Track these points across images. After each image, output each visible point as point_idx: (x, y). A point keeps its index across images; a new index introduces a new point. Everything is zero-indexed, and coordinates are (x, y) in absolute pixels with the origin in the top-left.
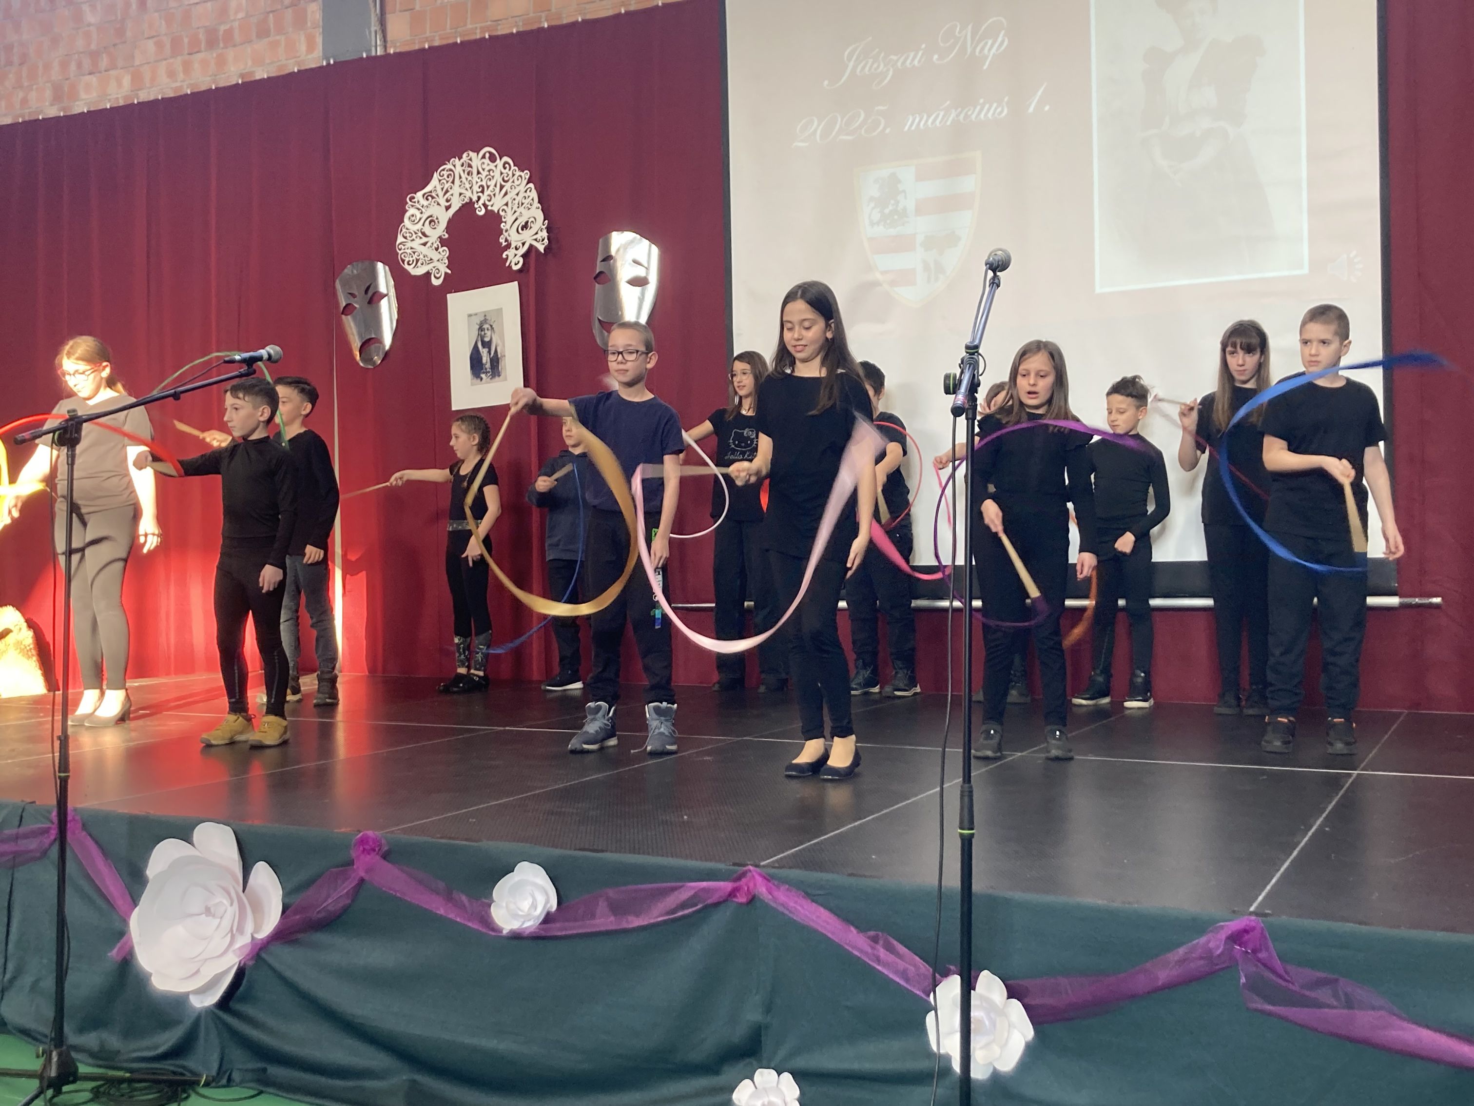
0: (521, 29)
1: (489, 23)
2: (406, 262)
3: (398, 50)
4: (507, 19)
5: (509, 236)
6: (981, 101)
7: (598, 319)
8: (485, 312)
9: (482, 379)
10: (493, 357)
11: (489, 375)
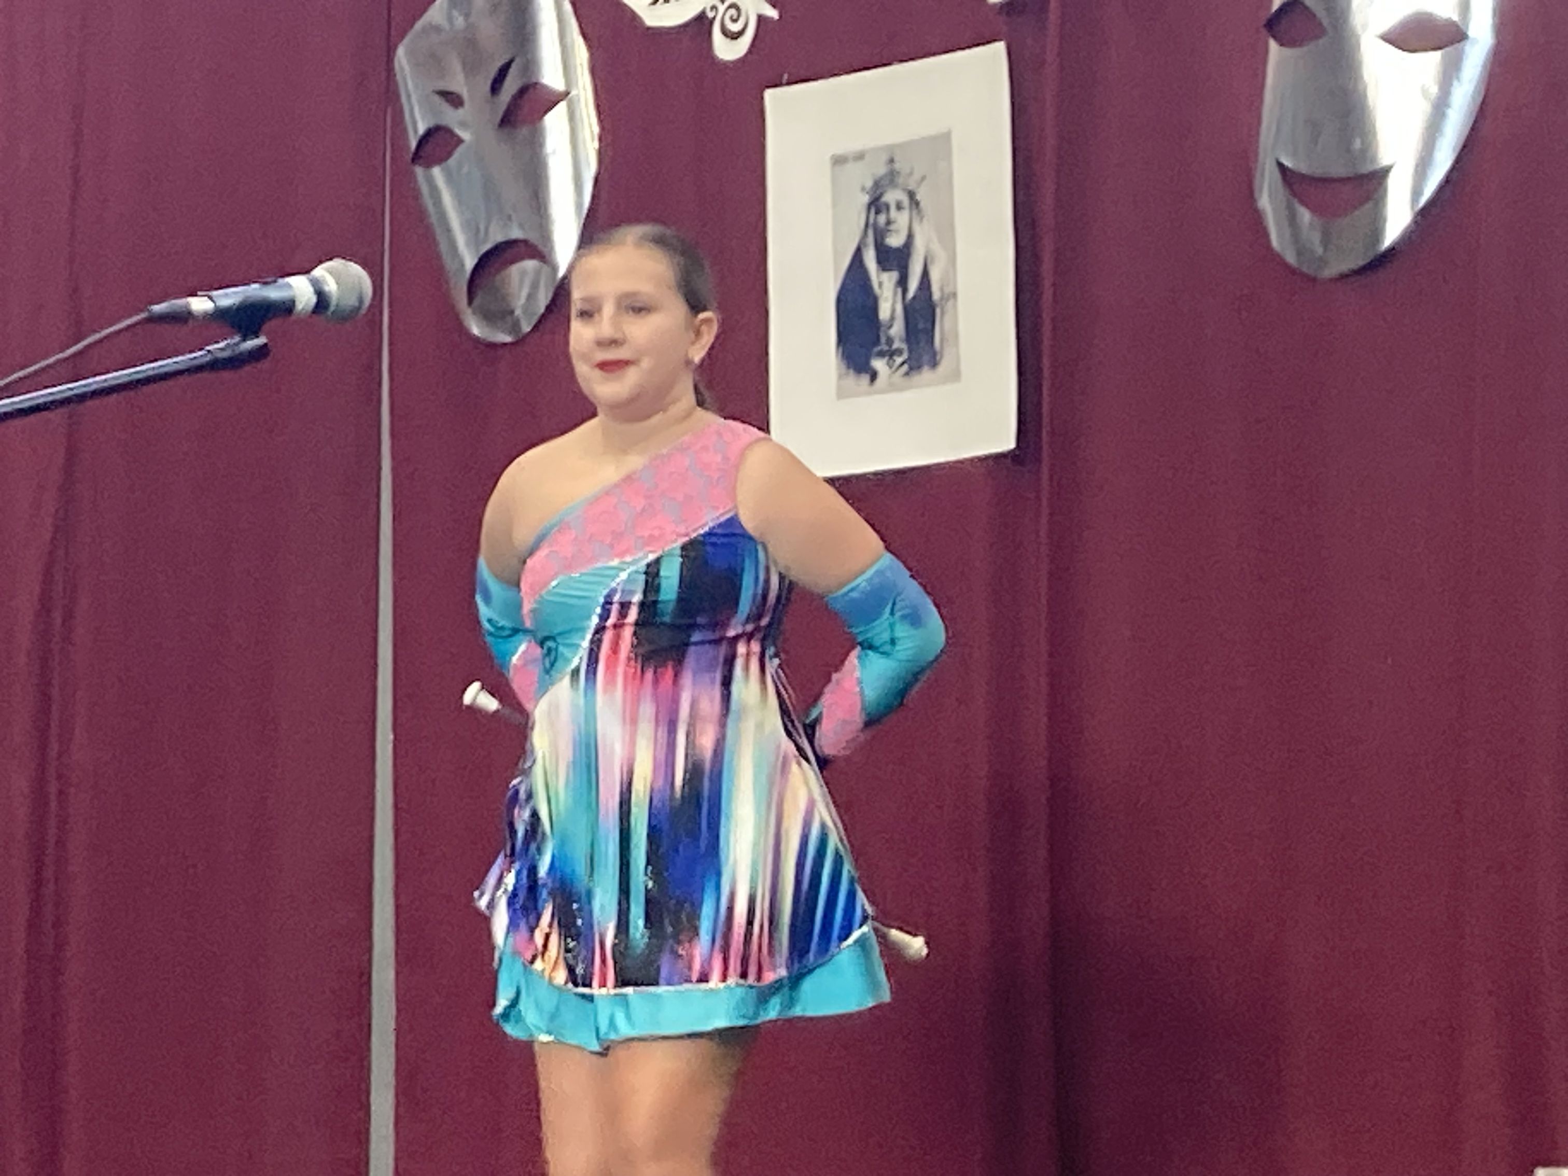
7: (1280, 165)
8: (891, 148)
9: (874, 376)
10: (914, 298)
11: (899, 360)
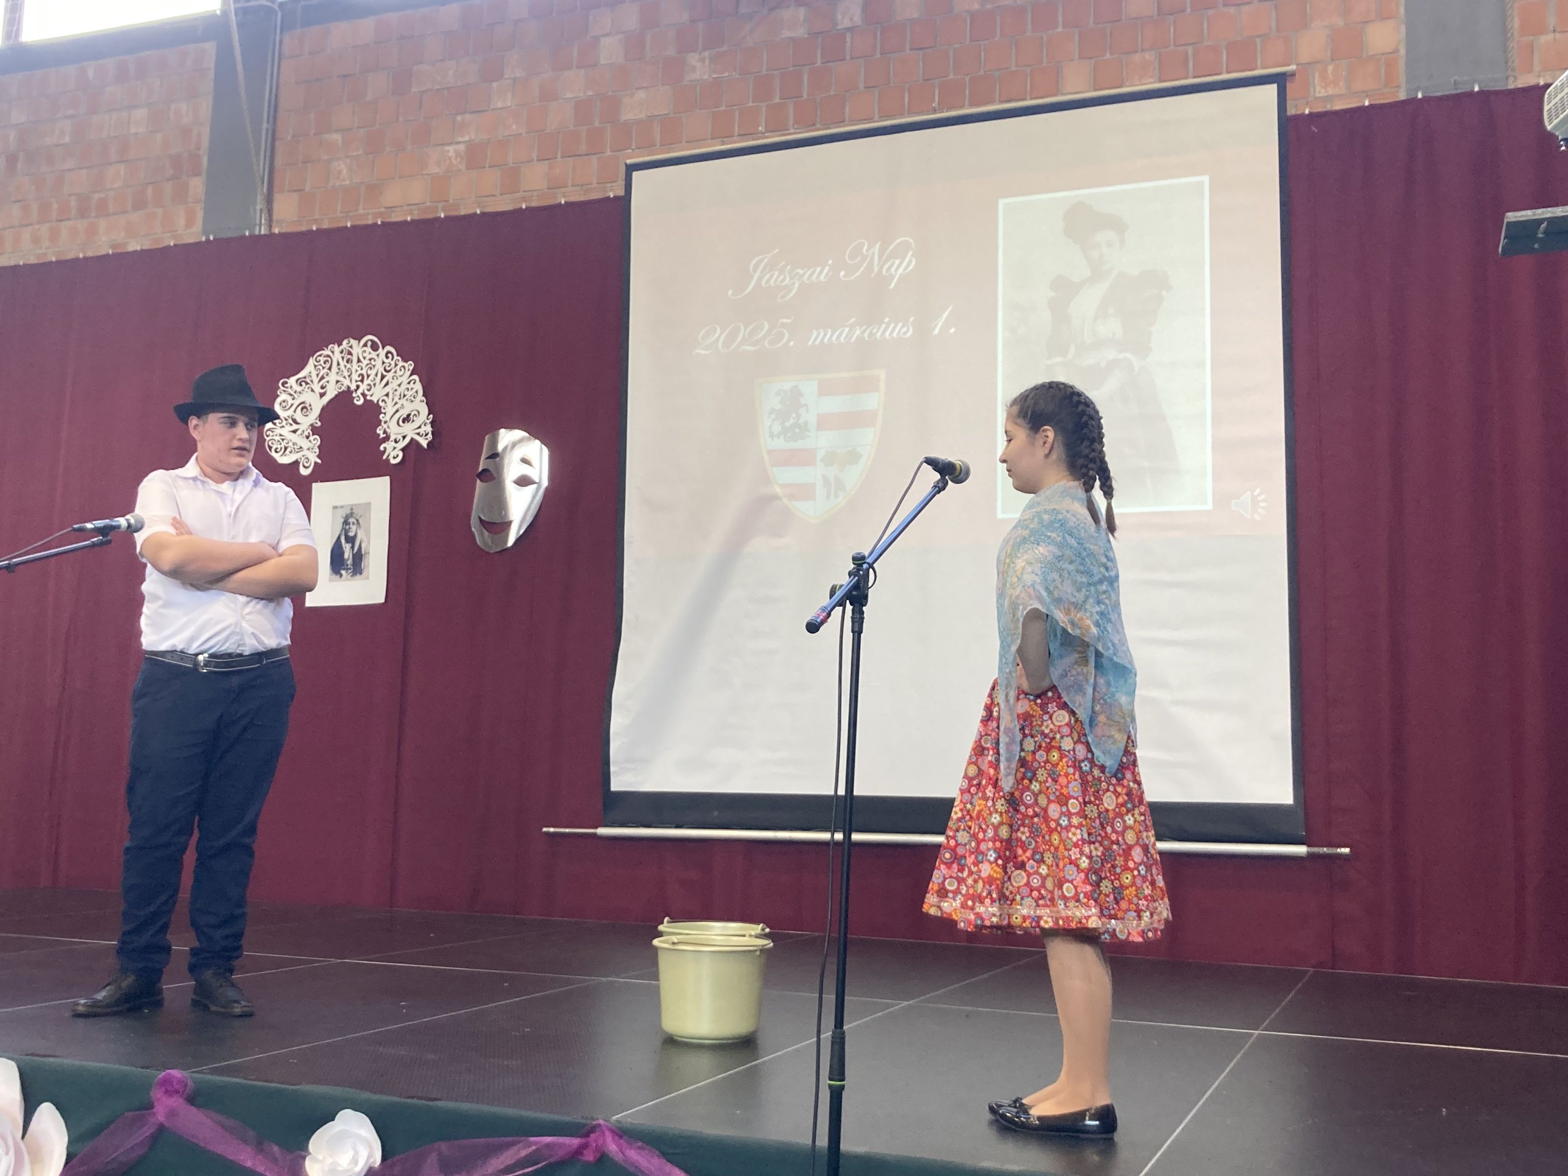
0: (416, 218)
1: (383, 210)
2: (273, 450)
3: (283, 231)
4: (402, 206)
5: (388, 427)
6: (887, 320)
7: (480, 518)
8: (352, 505)
9: (341, 576)
10: (356, 553)
11: (350, 571)
